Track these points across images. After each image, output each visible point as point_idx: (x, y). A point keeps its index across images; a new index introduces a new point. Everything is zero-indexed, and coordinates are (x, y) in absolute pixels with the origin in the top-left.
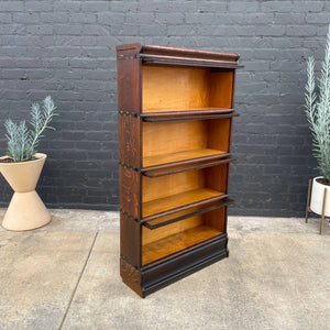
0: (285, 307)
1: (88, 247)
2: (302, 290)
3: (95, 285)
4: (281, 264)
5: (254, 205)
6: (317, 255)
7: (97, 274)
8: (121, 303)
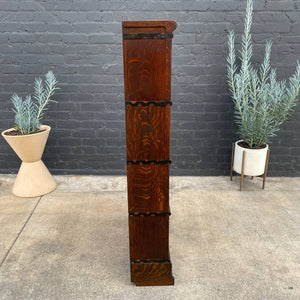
0: (192, 258)
1: (30, 210)
2: (212, 241)
3: (29, 244)
4: (199, 219)
5: (186, 166)
6: (232, 210)
7: (33, 234)
8: (49, 260)
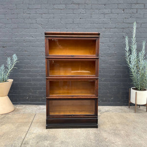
3: (33, 136)
4: (118, 126)
5: (106, 101)
7: (35, 132)
8: (45, 144)
